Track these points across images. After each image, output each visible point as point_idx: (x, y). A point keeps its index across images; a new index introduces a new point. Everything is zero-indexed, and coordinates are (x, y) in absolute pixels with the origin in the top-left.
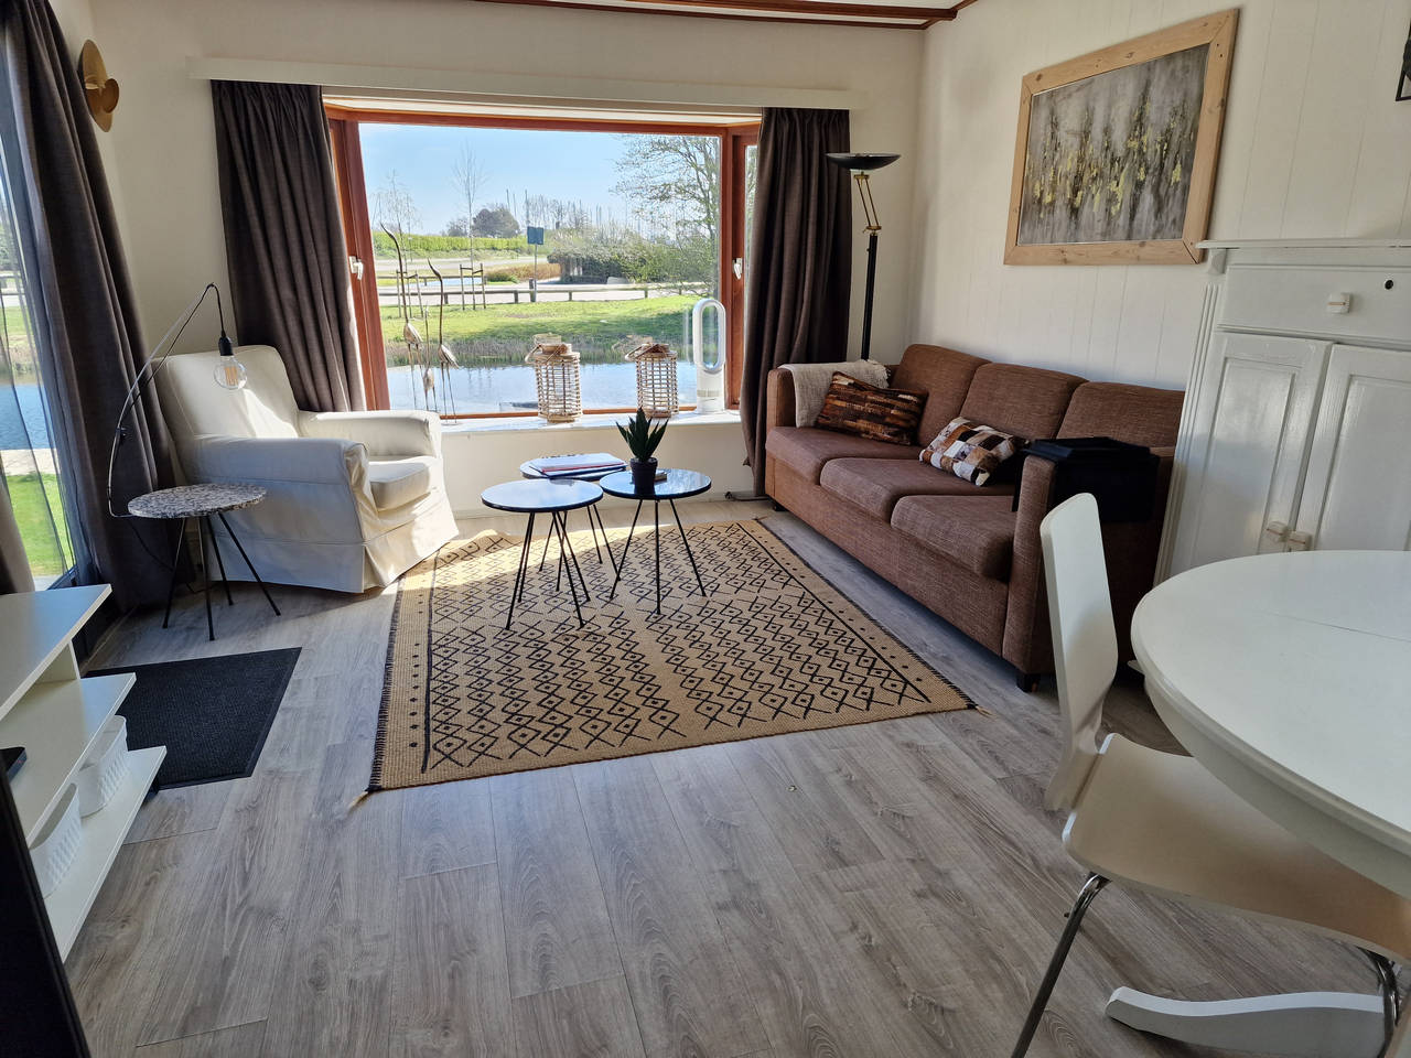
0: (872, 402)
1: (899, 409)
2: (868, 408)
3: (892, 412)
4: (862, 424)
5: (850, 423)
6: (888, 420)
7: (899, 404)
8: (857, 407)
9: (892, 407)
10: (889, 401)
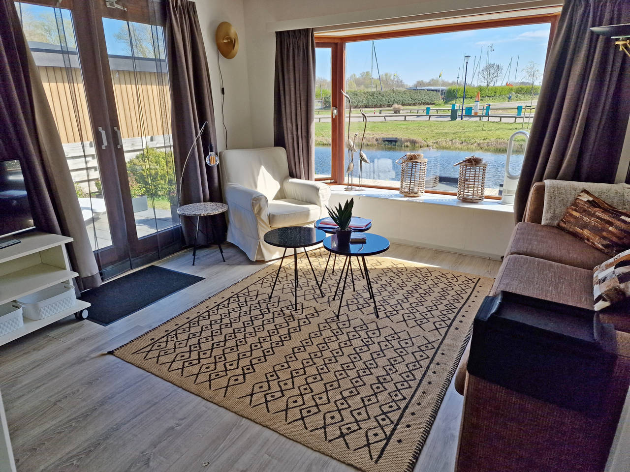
0: (599, 218)
1: (617, 227)
2: (593, 221)
3: (610, 228)
4: (586, 233)
5: (578, 230)
6: (604, 234)
7: (618, 223)
8: (585, 218)
9: (611, 224)
10: (611, 219)
